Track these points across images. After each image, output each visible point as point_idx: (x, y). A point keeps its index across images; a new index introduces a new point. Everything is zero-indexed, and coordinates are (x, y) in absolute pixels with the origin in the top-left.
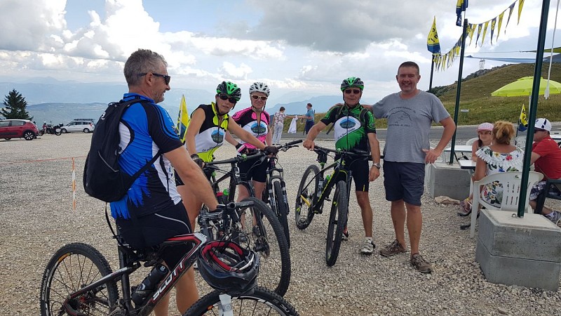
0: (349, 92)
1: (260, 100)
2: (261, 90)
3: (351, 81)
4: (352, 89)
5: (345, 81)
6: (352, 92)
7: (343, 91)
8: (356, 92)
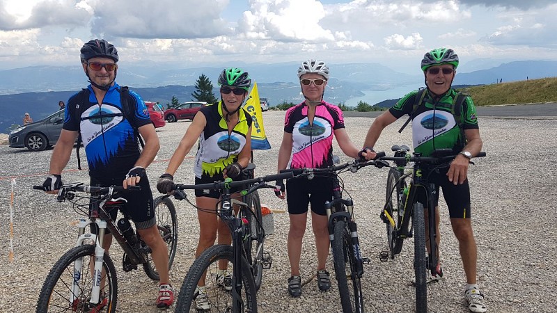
0: (435, 71)
1: (313, 85)
2: (312, 70)
3: (439, 55)
4: (441, 68)
5: (428, 55)
6: (441, 71)
7: (425, 71)
8: (446, 71)
